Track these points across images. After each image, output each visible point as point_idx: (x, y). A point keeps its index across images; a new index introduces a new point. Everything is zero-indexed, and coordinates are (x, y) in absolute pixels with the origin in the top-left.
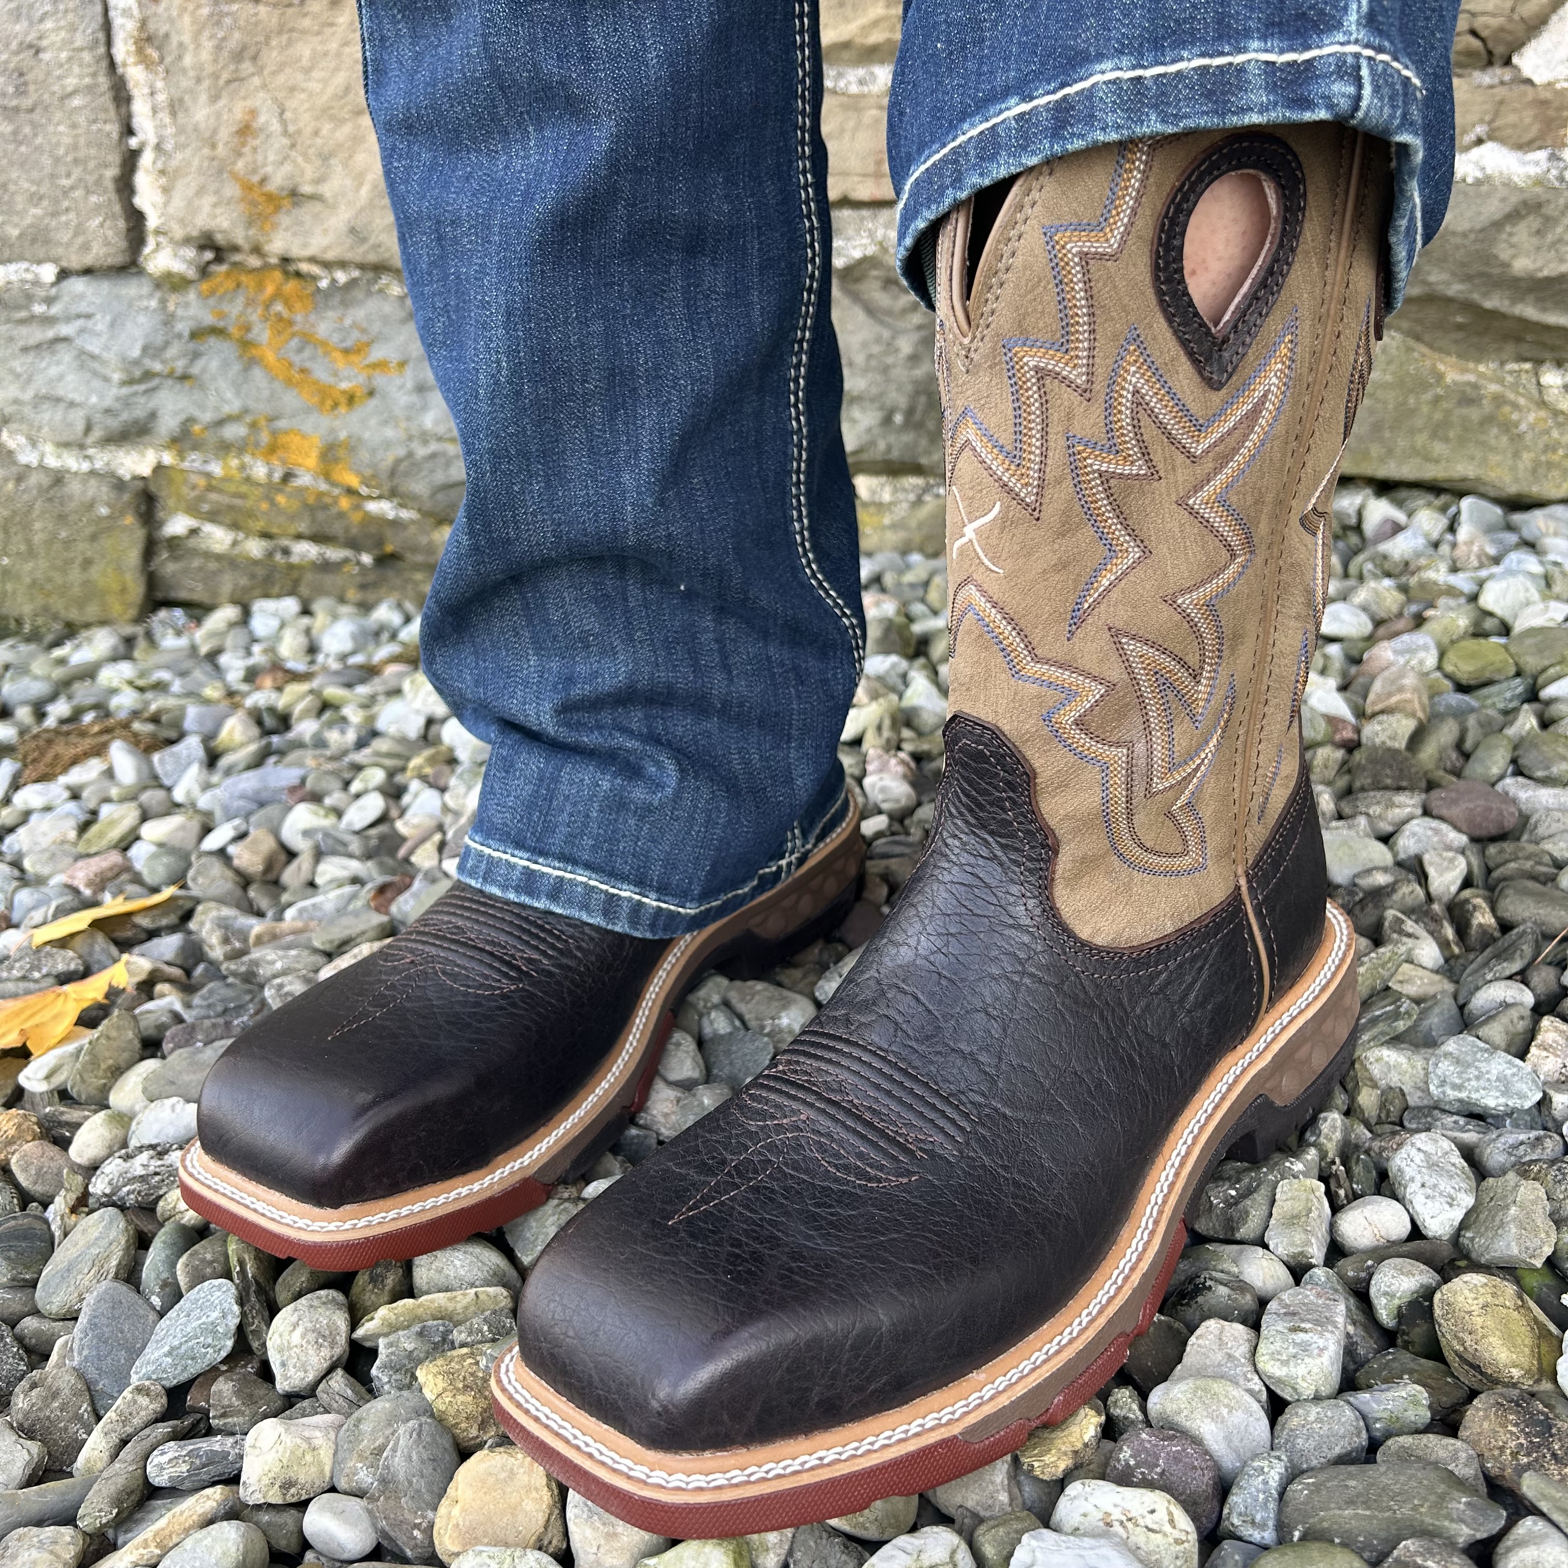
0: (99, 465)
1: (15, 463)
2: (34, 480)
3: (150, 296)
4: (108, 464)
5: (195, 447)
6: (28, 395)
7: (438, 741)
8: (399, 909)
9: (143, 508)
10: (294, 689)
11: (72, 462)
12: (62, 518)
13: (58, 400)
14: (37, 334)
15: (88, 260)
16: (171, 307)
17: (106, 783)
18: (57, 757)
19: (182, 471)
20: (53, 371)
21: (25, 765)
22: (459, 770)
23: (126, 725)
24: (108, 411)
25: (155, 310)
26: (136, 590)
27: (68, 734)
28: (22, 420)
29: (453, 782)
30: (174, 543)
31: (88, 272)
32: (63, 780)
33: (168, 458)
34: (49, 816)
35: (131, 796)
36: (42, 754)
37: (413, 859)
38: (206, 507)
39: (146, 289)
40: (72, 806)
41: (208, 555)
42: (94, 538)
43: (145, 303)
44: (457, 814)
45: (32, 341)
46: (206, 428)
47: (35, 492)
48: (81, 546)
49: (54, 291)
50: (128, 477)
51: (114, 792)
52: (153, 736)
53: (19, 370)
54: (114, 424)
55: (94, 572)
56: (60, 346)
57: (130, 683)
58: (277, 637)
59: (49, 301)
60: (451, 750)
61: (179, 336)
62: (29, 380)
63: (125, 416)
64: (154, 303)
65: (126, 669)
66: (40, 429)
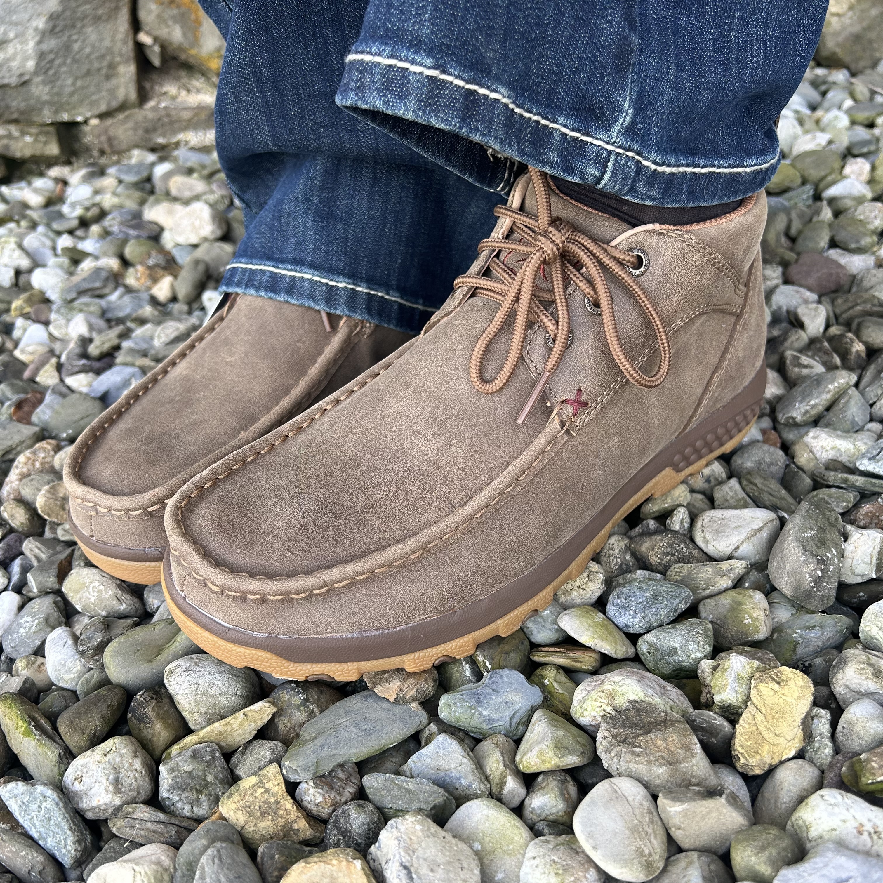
7: (28, 287)
8: (39, 418)
22: (54, 307)
29: (53, 316)
37: (38, 379)
44: (64, 341)
60: (42, 293)
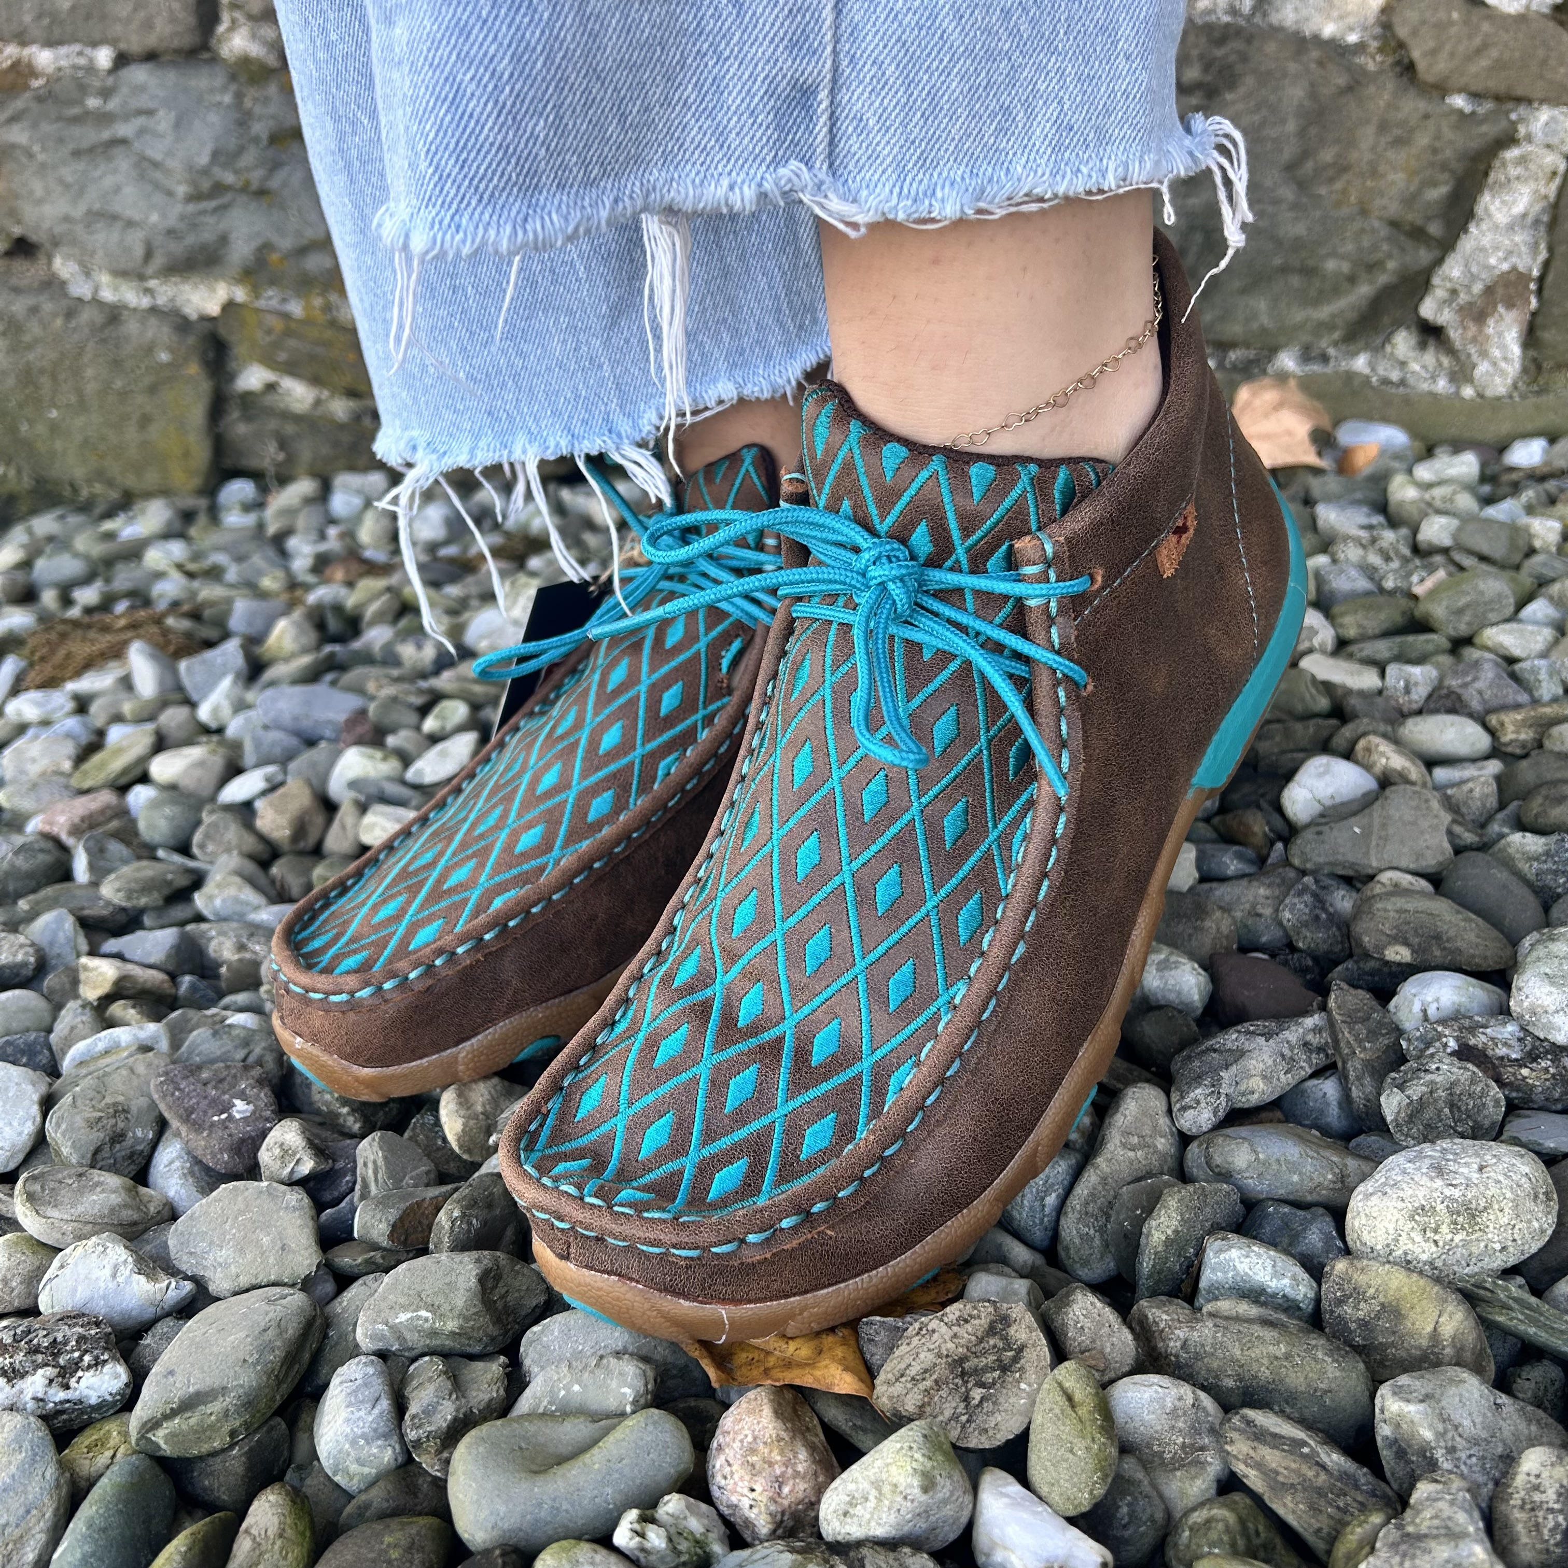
0: (161, 301)
1: (66, 295)
2: (86, 316)
3: (224, 89)
4: (172, 300)
5: (272, 282)
6: (79, 212)
9: (211, 355)
10: (369, 585)
11: (131, 296)
12: (117, 364)
13: (114, 217)
14: (90, 135)
15: (151, 41)
16: (248, 103)
17: (123, 695)
18: (69, 656)
19: (258, 311)
20: (109, 182)
21: (31, 665)
23: (158, 620)
24: (171, 233)
25: (228, 107)
26: (201, 454)
27: (89, 627)
28: (74, 242)
30: (248, 400)
31: (151, 57)
32: (71, 686)
33: (240, 294)
34: (45, 734)
35: (148, 715)
36: (53, 651)
38: (282, 356)
39: (219, 80)
40: (72, 723)
41: (287, 415)
42: (153, 390)
43: (218, 98)
45: (85, 144)
46: (286, 257)
47: (87, 331)
48: (140, 399)
49: (110, 81)
50: (194, 316)
51: (127, 708)
52: (188, 635)
53: (70, 179)
54: (177, 248)
55: (154, 431)
56: (117, 151)
57: (180, 567)
58: (357, 519)
59: (106, 93)
61: (256, 140)
62: (81, 192)
63: (191, 240)
64: (227, 99)
65: (177, 549)
66: (93, 253)
